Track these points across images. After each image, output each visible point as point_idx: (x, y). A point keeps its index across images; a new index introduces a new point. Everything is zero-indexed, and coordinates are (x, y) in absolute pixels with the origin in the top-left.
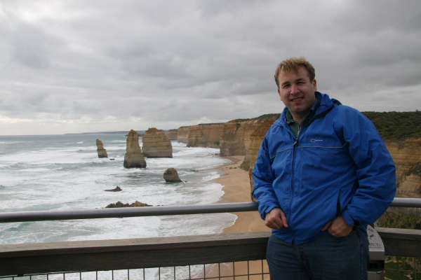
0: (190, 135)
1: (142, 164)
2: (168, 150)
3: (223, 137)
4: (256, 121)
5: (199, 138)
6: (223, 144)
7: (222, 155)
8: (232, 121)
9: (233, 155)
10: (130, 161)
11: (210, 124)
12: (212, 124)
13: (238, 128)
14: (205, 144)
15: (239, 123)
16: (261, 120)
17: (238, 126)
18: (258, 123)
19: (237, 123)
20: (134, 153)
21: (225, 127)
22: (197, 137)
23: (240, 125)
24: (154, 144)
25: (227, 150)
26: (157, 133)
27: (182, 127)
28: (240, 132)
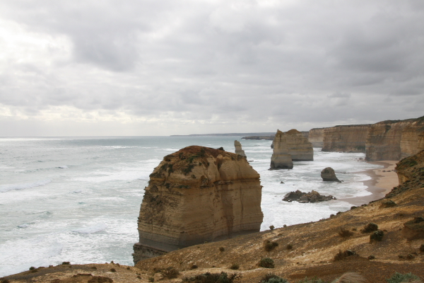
0: (325, 138)
1: (289, 165)
2: (309, 153)
3: (369, 140)
4: (415, 123)
5: (337, 142)
6: (370, 148)
7: (368, 159)
8: (381, 123)
9: (381, 159)
10: (277, 161)
11: (349, 126)
12: (352, 126)
13: (387, 130)
14: (343, 148)
15: (389, 124)
16: (420, 122)
17: (388, 128)
18: (417, 125)
19: (387, 125)
20: (281, 154)
21: (372, 128)
22: (333, 140)
23: (390, 127)
24: (294, 146)
25: (374, 154)
26: (298, 135)
27: (314, 129)
28: (389, 134)
